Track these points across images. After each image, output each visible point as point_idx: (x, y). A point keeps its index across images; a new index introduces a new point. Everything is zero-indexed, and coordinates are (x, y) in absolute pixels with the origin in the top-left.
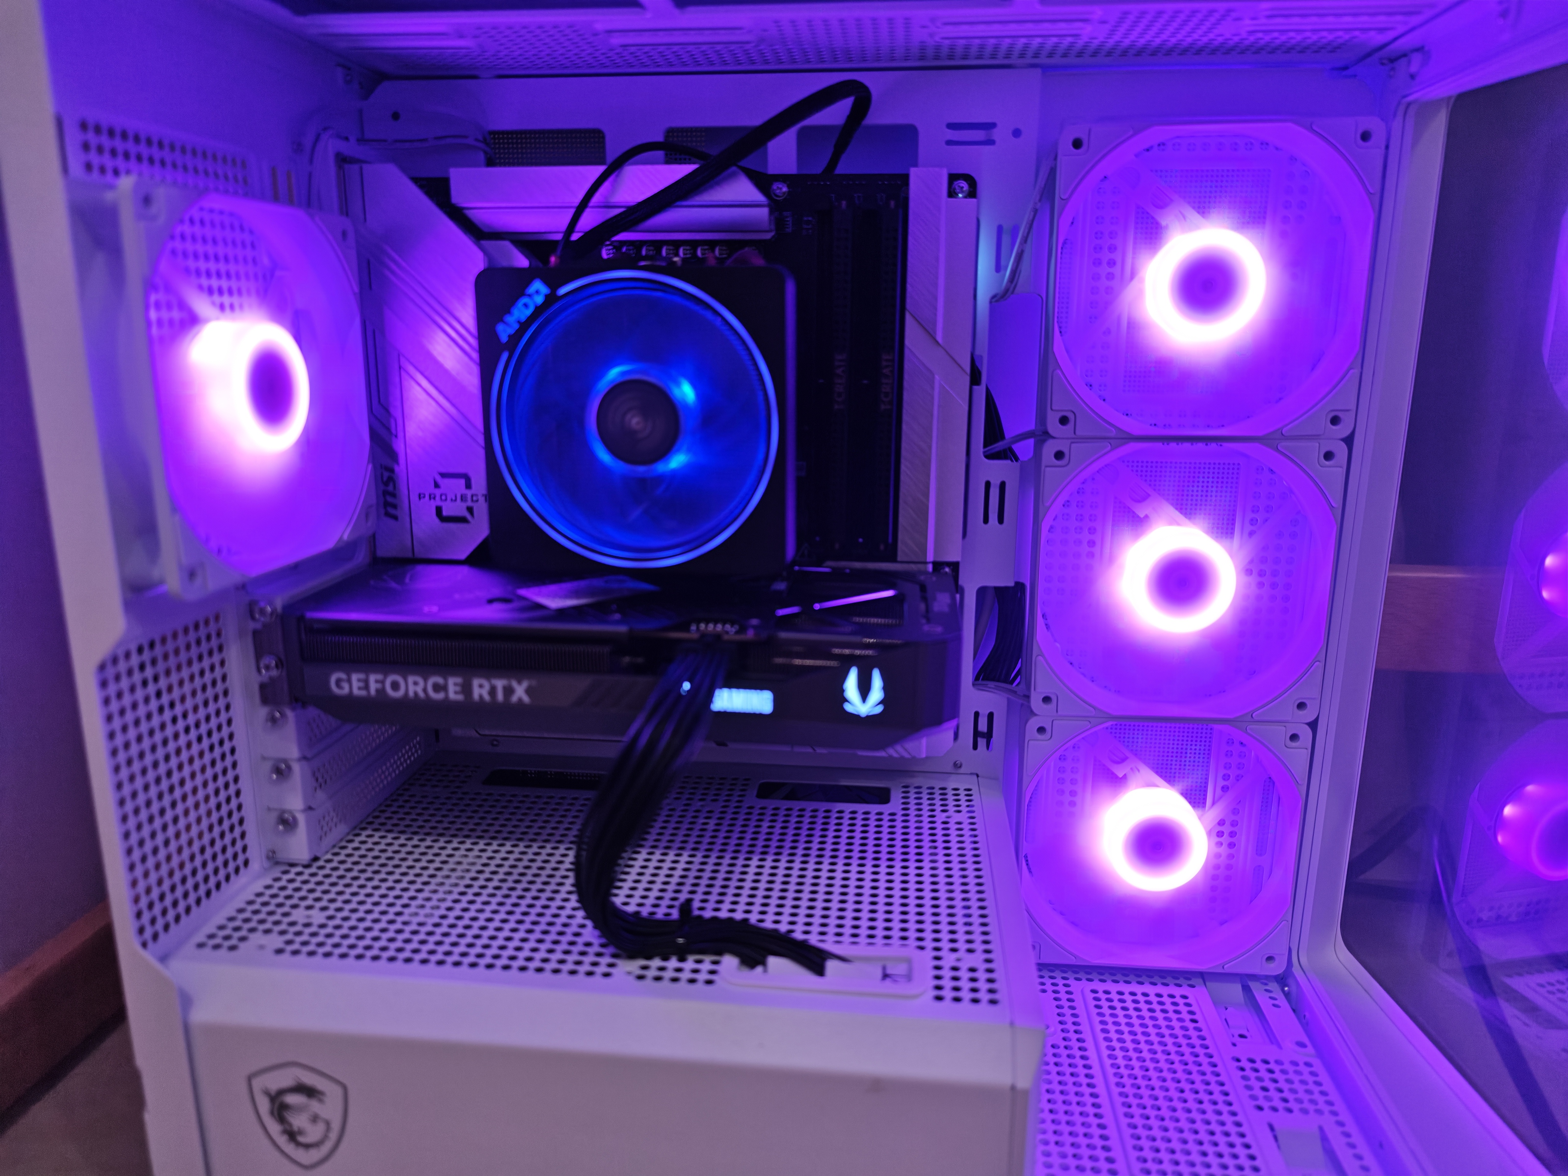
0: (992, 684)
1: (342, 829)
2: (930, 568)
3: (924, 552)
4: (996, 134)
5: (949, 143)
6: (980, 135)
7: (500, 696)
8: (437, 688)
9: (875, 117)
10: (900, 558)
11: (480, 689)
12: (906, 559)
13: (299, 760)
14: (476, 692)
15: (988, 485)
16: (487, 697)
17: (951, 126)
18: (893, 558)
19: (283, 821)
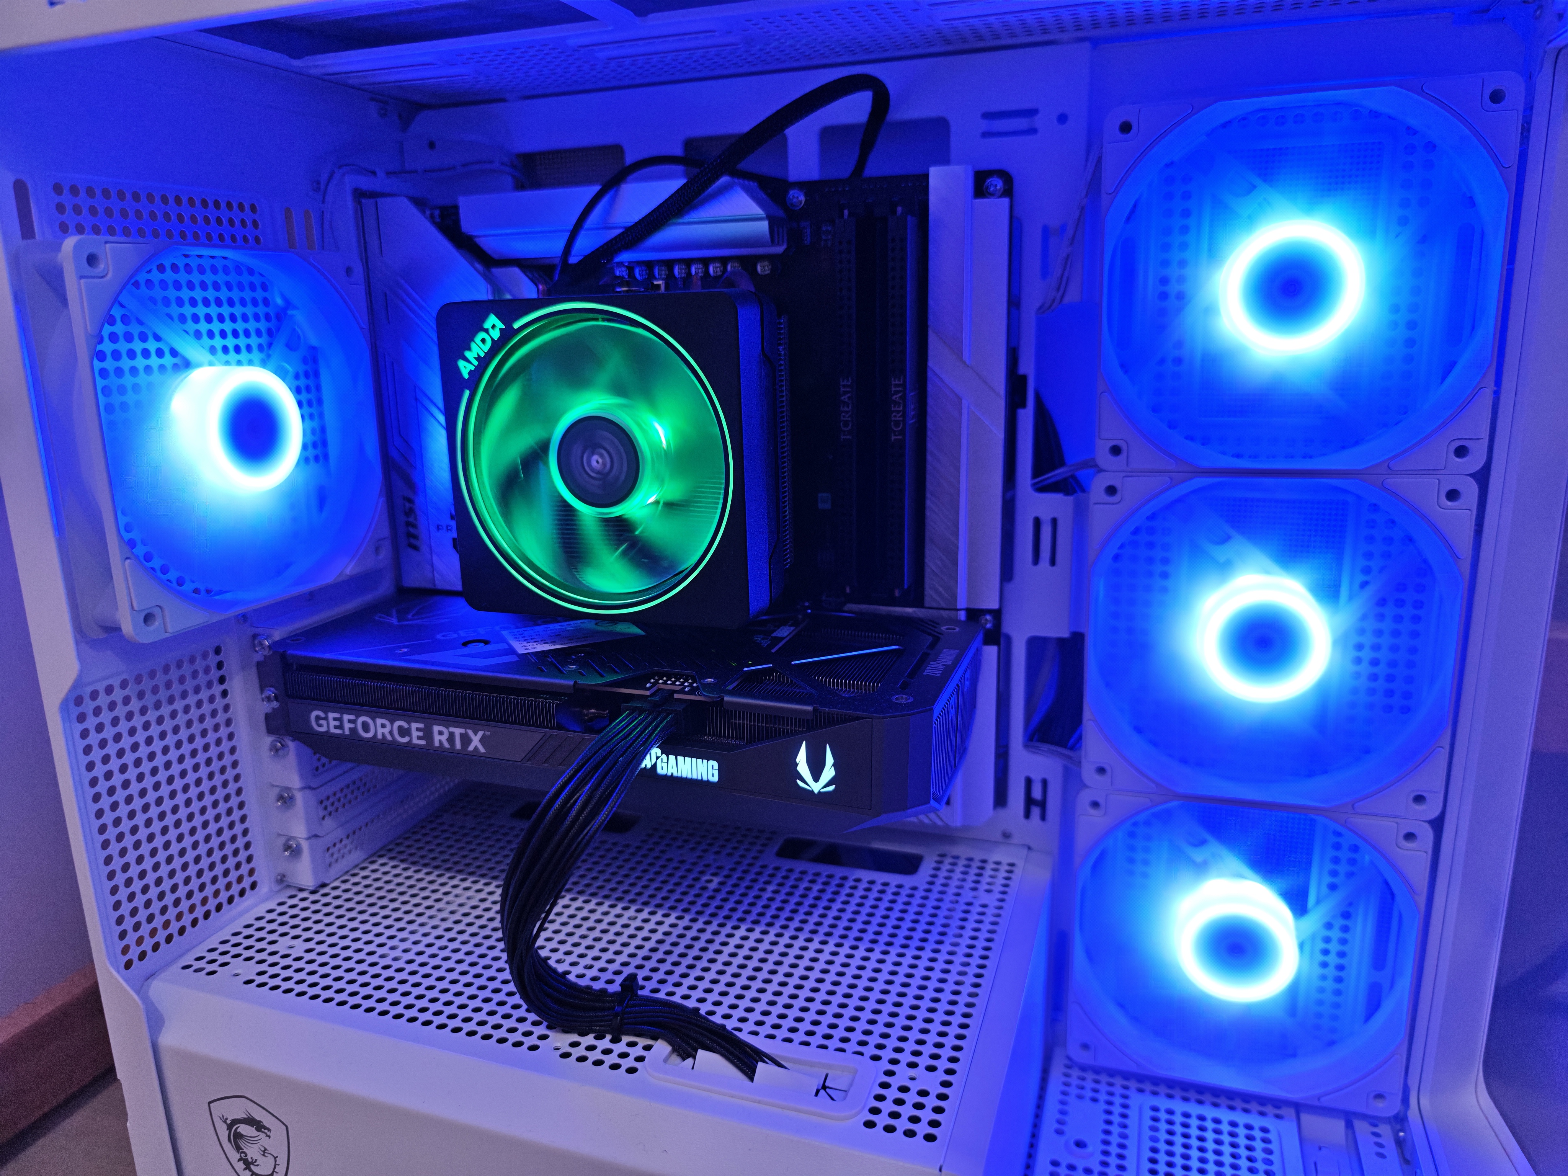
0: (1045, 747)
1: (357, 856)
2: (962, 615)
3: (955, 597)
4: (1038, 121)
5: (986, 134)
6: (1021, 123)
7: (458, 746)
8: (403, 732)
9: (898, 113)
10: (928, 602)
11: (441, 735)
12: (935, 605)
13: (302, 789)
14: (437, 738)
15: (1037, 522)
16: (447, 745)
17: (987, 116)
18: (919, 602)
19: (287, 847)
